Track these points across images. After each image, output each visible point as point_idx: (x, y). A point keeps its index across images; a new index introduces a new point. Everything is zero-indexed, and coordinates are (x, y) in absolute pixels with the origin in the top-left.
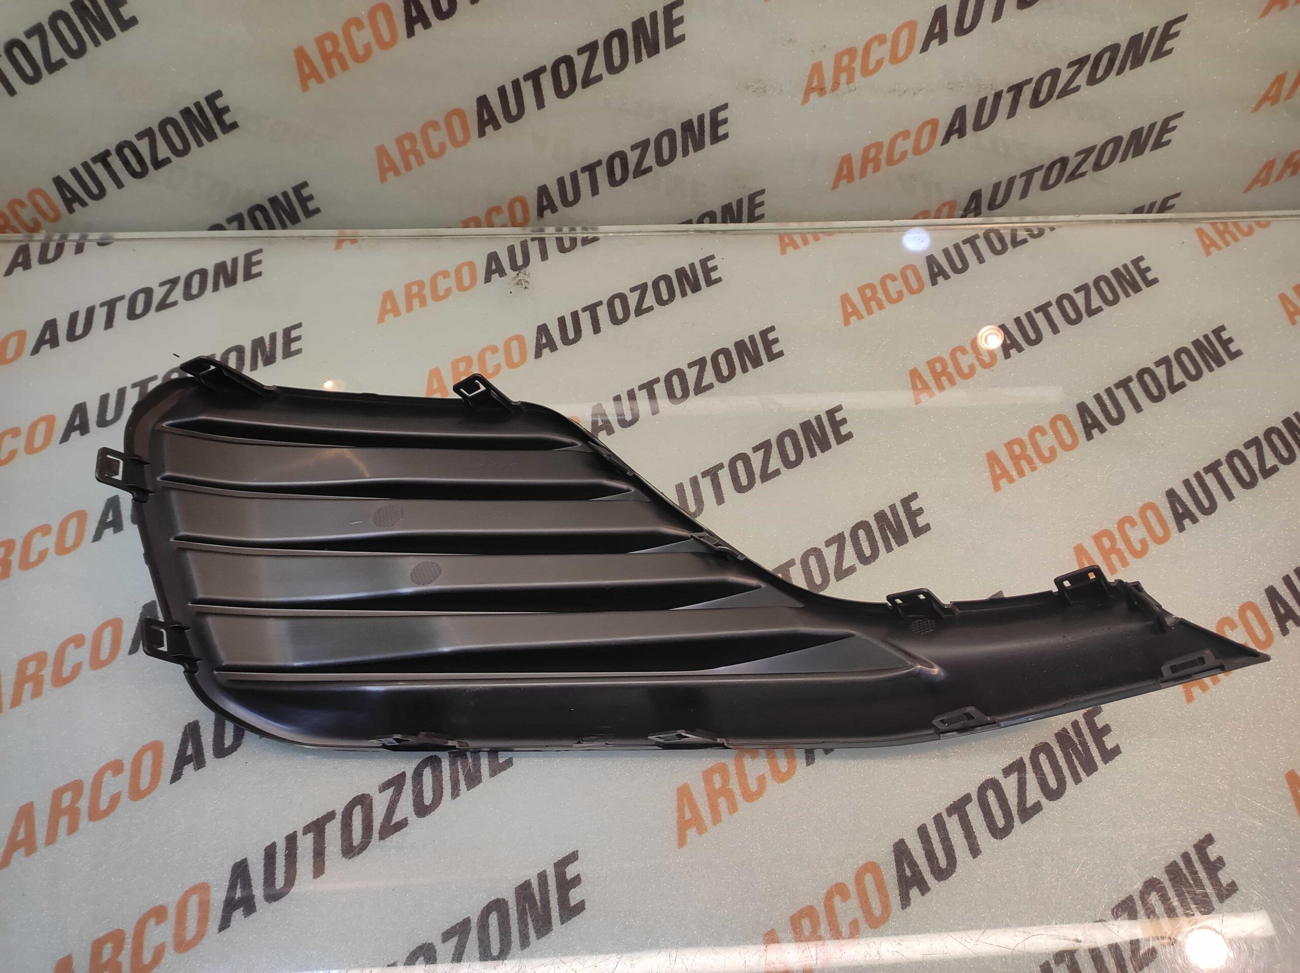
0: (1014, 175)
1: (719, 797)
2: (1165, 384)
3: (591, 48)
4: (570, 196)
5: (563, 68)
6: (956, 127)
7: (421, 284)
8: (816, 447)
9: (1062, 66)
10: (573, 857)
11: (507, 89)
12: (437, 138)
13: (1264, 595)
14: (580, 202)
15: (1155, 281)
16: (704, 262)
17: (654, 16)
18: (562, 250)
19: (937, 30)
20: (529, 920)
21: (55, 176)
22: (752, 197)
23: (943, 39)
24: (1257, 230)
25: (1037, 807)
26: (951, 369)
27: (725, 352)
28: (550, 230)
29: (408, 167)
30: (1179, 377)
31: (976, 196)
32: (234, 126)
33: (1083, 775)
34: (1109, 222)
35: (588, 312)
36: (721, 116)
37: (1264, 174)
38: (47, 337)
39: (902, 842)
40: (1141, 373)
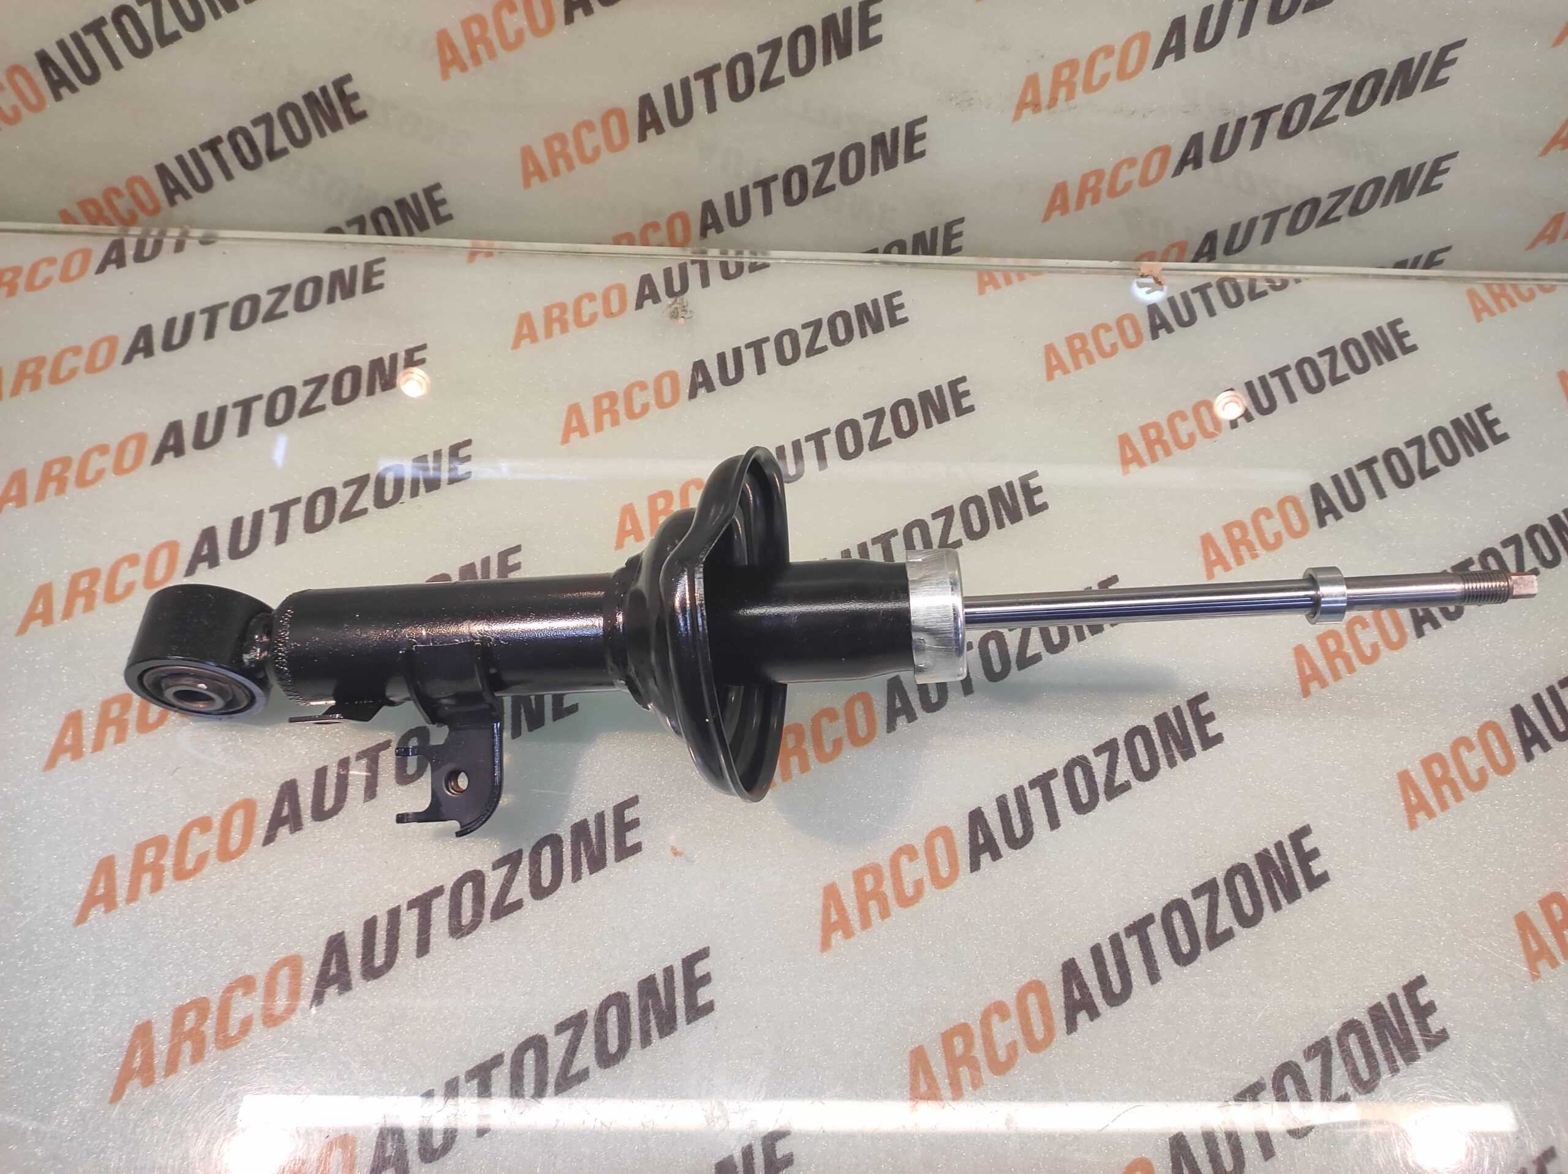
0: (1255, 215)
1: (871, 900)
2: (1415, 467)
3: (774, 46)
4: (739, 215)
5: (740, 68)
6: (1191, 156)
7: (563, 307)
8: (1005, 517)
9: (1318, 91)
10: (703, 954)
11: (675, 88)
12: (592, 140)
13: (1509, 715)
14: (750, 222)
15: (1414, 348)
16: (889, 298)
17: (847, 12)
18: (727, 276)
19: (1173, 44)
20: (652, 1017)
21: (159, 162)
22: (949, 226)
23: (1180, 54)
24: (1539, 295)
25: (1229, 934)
26: (1167, 436)
27: (908, 403)
28: (714, 252)
29: (556, 172)
30: (1432, 460)
31: (1211, 238)
32: (363, 115)
33: (1283, 901)
34: (1365, 276)
35: (752, 349)
36: (919, 130)
37: (1551, 229)
38: (141, 345)
39: (1072, 961)
40: (1388, 454)
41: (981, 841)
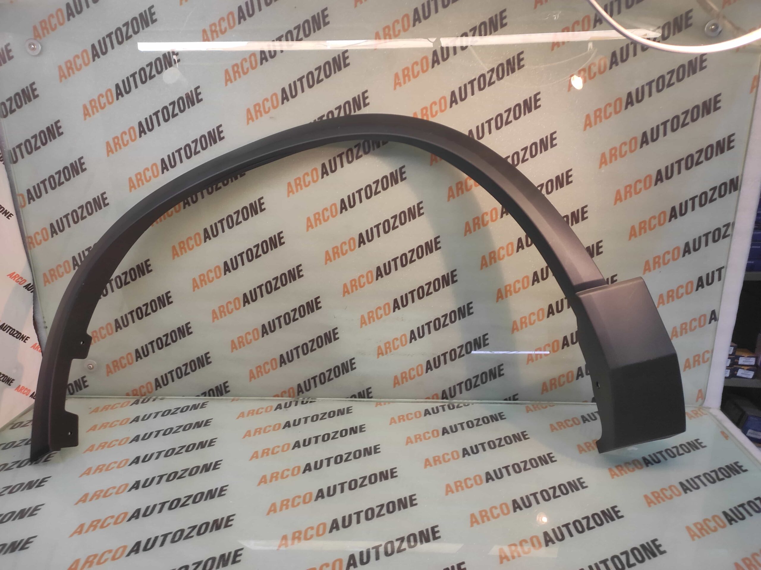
0: (455, 384)
1: (296, 538)
2: (497, 445)
3: (313, 341)
4: (308, 388)
5: (305, 346)
6: (429, 367)
7: (254, 410)
8: (367, 454)
9: (455, 347)
10: (241, 549)
11: (289, 352)
12: (268, 367)
13: (511, 501)
14: (311, 389)
15: (505, 418)
16: (348, 408)
17: (330, 332)
18: (303, 403)
19: (413, 336)
21: (156, 377)
22: (368, 389)
23: (416, 340)
24: (549, 407)
25: (405, 549)
26: (422, 437)
27: (346, 430)
28: (301, 399)
29: (258, 377)
32: (210, 362)
33: (424, 542)
34: (495, 403)
36: (353, 361)
37: (545, 388)
39: (353, 554)
40: (489, 441)
41: (335, 526)
